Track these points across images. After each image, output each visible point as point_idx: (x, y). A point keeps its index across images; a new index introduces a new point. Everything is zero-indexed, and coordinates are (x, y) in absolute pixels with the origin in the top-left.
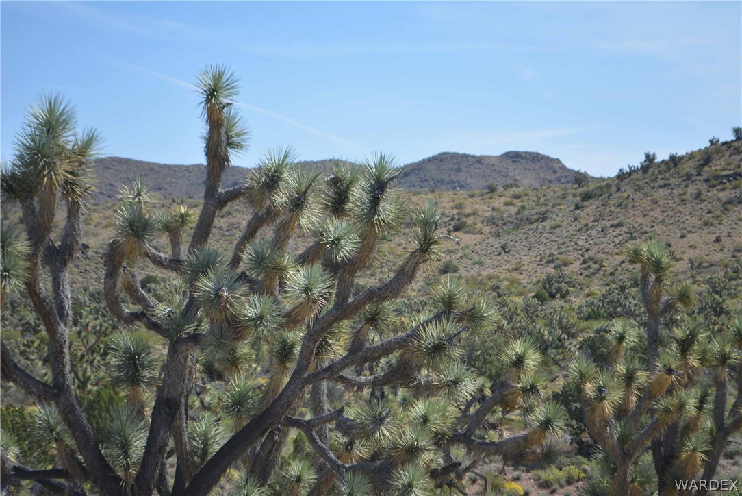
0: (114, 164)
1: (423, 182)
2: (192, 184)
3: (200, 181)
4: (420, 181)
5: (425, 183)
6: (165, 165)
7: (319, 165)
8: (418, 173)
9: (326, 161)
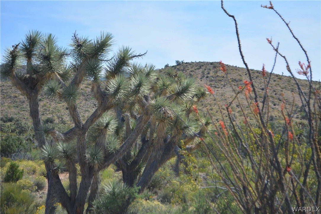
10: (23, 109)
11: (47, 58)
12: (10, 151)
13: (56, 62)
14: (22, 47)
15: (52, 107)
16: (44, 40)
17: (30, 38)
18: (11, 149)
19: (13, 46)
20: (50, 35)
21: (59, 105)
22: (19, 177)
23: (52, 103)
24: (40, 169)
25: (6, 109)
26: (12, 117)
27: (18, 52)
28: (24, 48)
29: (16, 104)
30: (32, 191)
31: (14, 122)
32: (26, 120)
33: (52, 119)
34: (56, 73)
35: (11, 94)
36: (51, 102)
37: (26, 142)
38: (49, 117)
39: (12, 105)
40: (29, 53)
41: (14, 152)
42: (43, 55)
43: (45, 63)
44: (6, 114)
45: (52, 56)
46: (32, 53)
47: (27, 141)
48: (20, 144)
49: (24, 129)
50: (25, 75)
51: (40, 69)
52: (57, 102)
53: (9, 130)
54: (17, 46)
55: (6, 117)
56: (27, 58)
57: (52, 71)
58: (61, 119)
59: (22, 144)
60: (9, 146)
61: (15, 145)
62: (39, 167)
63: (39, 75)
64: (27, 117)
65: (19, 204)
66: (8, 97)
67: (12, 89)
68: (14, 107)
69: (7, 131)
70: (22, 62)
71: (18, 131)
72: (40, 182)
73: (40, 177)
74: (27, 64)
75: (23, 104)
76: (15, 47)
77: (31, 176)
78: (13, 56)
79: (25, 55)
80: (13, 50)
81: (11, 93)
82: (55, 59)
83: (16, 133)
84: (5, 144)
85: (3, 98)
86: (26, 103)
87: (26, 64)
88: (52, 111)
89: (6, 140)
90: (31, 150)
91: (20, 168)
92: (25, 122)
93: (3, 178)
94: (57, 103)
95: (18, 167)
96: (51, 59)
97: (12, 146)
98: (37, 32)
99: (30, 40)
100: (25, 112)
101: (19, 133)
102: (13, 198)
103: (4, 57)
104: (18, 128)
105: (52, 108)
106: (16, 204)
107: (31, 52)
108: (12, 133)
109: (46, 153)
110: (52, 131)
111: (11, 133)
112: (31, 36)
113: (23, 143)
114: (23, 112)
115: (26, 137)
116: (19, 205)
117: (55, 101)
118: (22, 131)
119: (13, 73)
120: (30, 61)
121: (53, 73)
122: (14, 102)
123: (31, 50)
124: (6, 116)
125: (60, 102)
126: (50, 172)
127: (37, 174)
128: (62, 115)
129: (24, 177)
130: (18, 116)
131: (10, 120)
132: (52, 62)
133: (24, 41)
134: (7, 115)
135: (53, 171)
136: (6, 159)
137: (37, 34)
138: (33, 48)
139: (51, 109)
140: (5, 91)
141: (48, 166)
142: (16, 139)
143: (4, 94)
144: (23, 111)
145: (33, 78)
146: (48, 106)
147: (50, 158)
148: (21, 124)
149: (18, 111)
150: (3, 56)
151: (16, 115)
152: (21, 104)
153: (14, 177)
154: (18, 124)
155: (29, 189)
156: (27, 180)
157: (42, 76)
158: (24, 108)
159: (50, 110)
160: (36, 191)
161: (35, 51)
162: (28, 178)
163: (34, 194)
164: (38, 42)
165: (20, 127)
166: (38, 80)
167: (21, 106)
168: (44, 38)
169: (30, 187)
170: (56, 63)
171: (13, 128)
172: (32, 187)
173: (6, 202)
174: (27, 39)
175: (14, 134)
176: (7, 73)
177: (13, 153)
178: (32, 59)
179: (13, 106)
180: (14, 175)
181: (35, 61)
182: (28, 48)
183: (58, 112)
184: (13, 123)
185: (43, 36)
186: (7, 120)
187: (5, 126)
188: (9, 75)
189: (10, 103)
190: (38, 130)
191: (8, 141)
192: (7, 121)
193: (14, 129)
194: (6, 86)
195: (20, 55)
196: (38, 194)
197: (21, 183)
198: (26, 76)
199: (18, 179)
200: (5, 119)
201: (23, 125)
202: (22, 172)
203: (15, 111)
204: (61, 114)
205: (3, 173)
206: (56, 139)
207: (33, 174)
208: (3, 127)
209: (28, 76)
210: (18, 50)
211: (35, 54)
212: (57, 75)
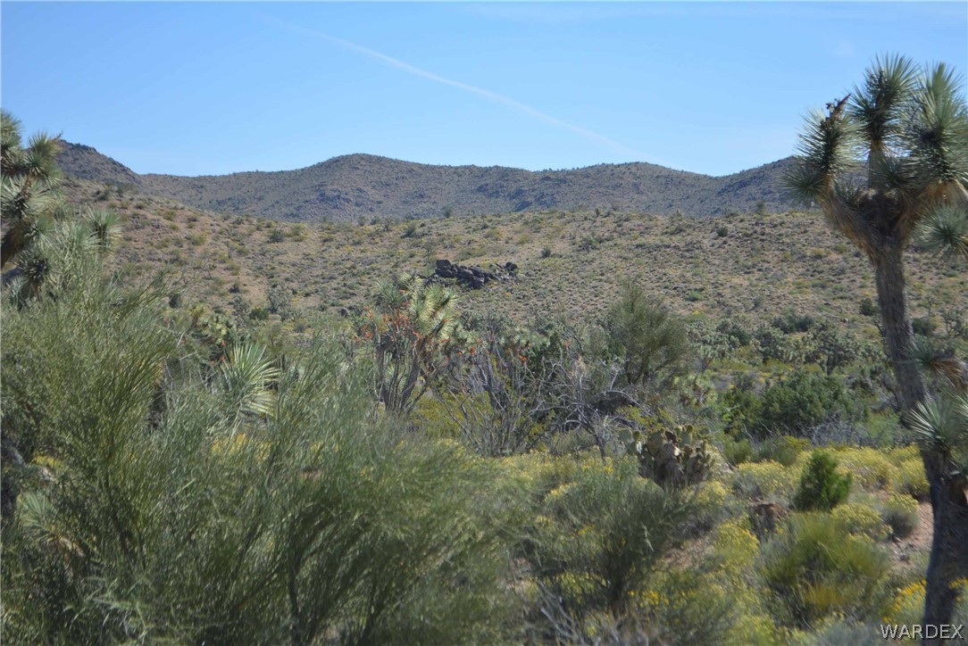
0: (362, 163)
1: (765, 194)
2: (462, 191)
3: (473, 187)
4: (762, 193)
5: (769, 196)
6: (428, 166)
7: (623, 169)
8: (761, 183)
9: (631, 164)
10: (841, 294)
11: (930, 138)
12: (805, 418)
13: (959, 149)
14: (856, 107)
15: (927, 286)
16: (921, 83)
17: (880, 80)
18: (809, 413)
19: (829, 106)
20: (941, 67)
21: (947, 281)
22: (839, 497)
23: (928, 276)
24: (899, 474)
25: (790, 293)
26: (807, 318)
27: (844, 122)
28: (861, 111)
29: (819, 279)
30: (876, 538)
31: (815, 331)
32: (849, 327)
33: (927, 324)
34: (959, 183)
35: (804, 248)
36: (924, 270)
37: (851, 391)
38: (919, 317)
39: (809, 281)
40: (876, 124)
41: (818, 422)
42: (921, 130)
43: (926, 153)
44: (790, 306)
45: (947, 132)
46: (886, 124)
47: (853, 388)
48: (836, 397)
49: (845, 352)
50: (865, 192)
51: (911, 171)
52: (944, 271)
53: (801, 356)
54: (841, 103)
55: (790, 318)
56: (869, 139)
57: (948, 176)
58: (954, 324)
59: (840, 397)
60: (800, 404)
61: (821, 399)
62: (896, 468)
63: (905, 190)
64: (852, 316)
65: (844, 576)
66: (795, 257)
67: (809, 233)
68: (814, 286)
69: (794, 358)
70: (854, 151)
71: (826, 360)
72: (901, 514)
73: (902, 498)
74: (869, 157)
75: (841, 277)
76: (835, 108)
77: (872, 496)
78: (828, 133)
79: (863, 130)
80: (829, 116)
81: (804, 246)
82: (955, 141)
83: (821, 364)
84: (790, 397)
85: (782, 261)
86: (848, 275)
87: (866, 159)
88: (927, 298)
89: (793, 386)
90: (866, 415)
91: (842, 470)
92: (846, 331)
93: (792, 498)
94: (944, 274)
95: (835, 465)
96: (943, 140)
97: (811, 402)
98: (901, 60)
99: (880, 85)
100: (846, 302)
101: (828, 364)
102: (826, 557)
103: (802, 139)
104: (826, 351)
105: (926, 290)
106: (834, 574)
107: (883, 122)
108: (808, 365)
109: (927, 427)
110: (949, 360)
111: (805, 363)
112: (881, 72)
113: (841, 394)
114: (841, 301)
115: (850, 378)
116: (842, 580)
117: (938, 268)
118: (838, 358)
119: (827, 185)
120: (880, 150)
121: (949, 184)
122: (815, 271)
123: (881, 116)
124: (790, 314)
125: (952, 272)
126: (940, 483)
127: (891, 489)
128: (957, 312)
129: (852, 496)
130: (824, 313)
131: (803, 326)
132: (946, 149)
133: (860, 89)
134: (792, 311)
135: (948, 480)
136: (796, 440)
137: (900, 66)
138: (888, 108)
139: (924, 294)
140: (787, 240)
141: (932, 467)
142: (824, 384)
143: (785, 247)
144: (841, 298)
145: (889, 201)
146: (916, 284)
147: (939, 443)
148: (833, 337)
149: (825, 300)
150: (801, 136)
151: (820, 310)
152: (833, 278)
153: (824, 495)
154: (824, 339)
155: (868, 533)
156: (862, 506)
157: (914, 193)
158: (842, 290)
159: (920, 295)
160: (889, 538)
161: (896, 118)
162: (866, 498)
163: (883, 548)
164: (903, 89)
165: (832, 348)
166: (901, 206)
167: (835, 285)
168: (920, 77)
169: (871, 526)
170: (959, 152)
171: (812, 349)
172: (877, 527)
173: (804, 569)
174: (870, 83)
175: (815, 367)
176: (811, 187)
177: (816, 425)
178: (886, 142)
179: (811, 284)
180: (825, 488)
181: (893, 149)
182: (873, 110)
183: (947, 302)
184: (811, 336)
185: (918, 72)
186: (793, 324)
187: (789, 343)
188: (818, 193)
189: (803, 275)
190: (903, 357)
191: (798, 387)
192: (795, 329)
193: (814, 352)
194: (791, 226)
195: (849, 132)
196: (896, 550)
197: (845, 513)
198: (867, 195)
199: (834, 502)
200: (786, 322)
201: (840, 342)
202: (847, 483)
203: (817, 299)
204: (955, 308)
205: (791, 483)
206: (959, 385)
207: (881, 488)
208: (781, 345)
209: (872, 192)
210: (843, 116)
211: (895, 128)
212: (961, 191)
